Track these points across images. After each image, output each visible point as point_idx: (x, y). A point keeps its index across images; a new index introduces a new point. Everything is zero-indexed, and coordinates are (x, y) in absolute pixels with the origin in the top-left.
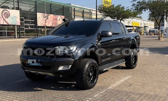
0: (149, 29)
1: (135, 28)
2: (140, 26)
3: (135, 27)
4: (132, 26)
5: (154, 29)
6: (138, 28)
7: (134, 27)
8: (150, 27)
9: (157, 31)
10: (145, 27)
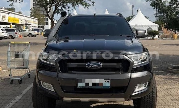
0: (32, 27)
1: (14, 26)
2: (20, 23)
3: (13, 24)
4: (8, 22)
5: (38, 28)
6: (18, 26)
7: (11, 24)
8: (32, 25)
9: (41, 30)
10: (26, 24)
